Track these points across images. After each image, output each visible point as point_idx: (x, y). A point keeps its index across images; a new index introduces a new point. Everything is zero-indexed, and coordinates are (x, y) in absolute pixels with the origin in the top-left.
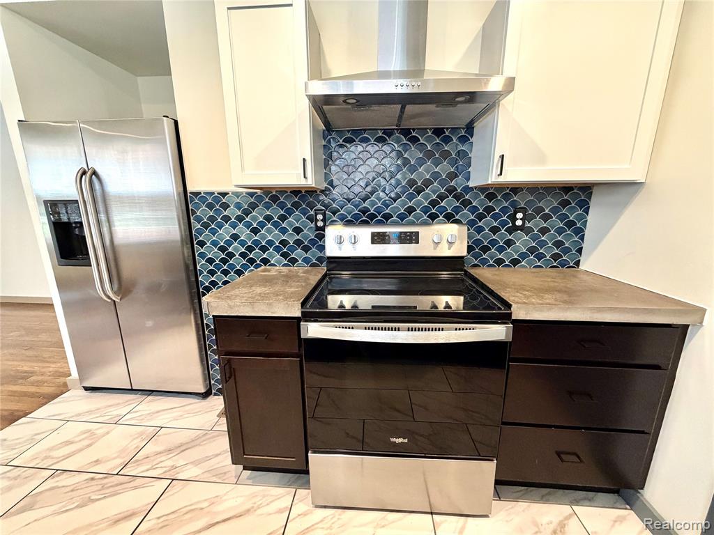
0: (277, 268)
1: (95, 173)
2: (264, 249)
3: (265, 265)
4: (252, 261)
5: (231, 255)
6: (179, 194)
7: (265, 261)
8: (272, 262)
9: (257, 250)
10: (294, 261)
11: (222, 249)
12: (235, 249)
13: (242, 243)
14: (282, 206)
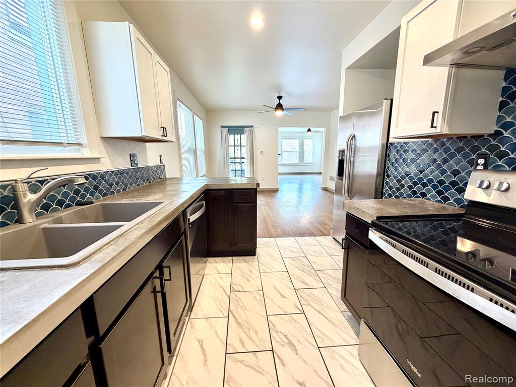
0: (431, 202)
1: (354, 136)
2: (424, 185)
3: (423, 198)
4: (414, 193)
5: (402, 186)
6: (383, 145)
7: (423, 195)
8: (428, 197)
9: (419, 185)
10: (446, 199)
11: (399, 181)
12: (406, 182)
13: (411, 178)
14: (447, 150)
